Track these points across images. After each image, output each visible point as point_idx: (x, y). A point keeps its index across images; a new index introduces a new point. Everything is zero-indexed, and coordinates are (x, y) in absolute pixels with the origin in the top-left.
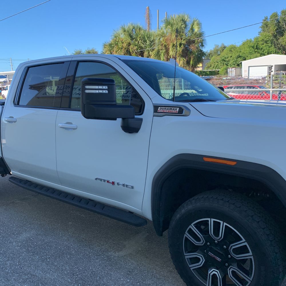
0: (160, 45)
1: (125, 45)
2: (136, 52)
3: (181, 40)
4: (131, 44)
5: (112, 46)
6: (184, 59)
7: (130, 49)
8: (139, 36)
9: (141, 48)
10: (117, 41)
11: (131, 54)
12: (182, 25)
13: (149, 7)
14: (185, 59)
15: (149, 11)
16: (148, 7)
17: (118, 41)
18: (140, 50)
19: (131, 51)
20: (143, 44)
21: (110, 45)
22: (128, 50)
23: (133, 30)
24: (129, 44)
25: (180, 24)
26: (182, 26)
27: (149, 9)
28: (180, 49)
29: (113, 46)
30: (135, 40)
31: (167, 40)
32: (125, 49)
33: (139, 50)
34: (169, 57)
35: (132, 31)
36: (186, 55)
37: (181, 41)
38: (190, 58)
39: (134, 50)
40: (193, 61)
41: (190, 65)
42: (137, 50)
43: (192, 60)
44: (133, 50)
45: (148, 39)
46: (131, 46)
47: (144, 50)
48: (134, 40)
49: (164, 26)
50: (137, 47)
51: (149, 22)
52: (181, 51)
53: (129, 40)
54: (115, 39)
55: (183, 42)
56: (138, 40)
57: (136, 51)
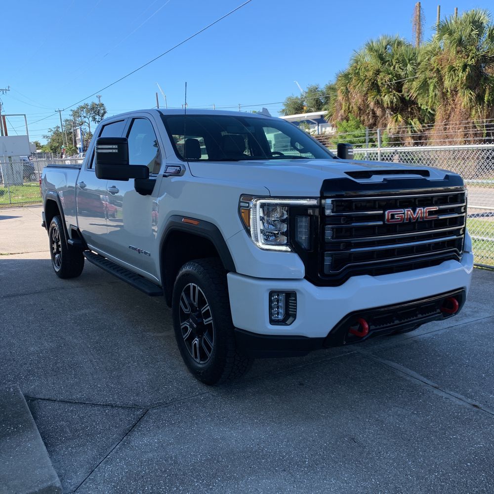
0: (428, 70)
1: (370, 74)
2: (388, 85)
3: (468, 58)
4: (381, 72)
5: (348, 77)
6: (472, 93)
7: (378, 80)
8: (396, 57)
9: (398, 76)
10: (358, 67)
11: (381, 88)
12: (472, 30)
13: (420, 3)
14: (475, 92)
15: (420, 11)
16: (418, 3)
17: (359, 69)
18: (395, 80)
19: (379, 84)
20: (403, 69)
21: (346, 76)
22: (374, 82)
23: (388, 46)
24: (378, 72)
25: (468, 30)
26: (474, 32)
27: (420, 6)
28: (462, 76)
29: (350, 76)
30: (389, 64)
31: (441, 60)
32: (370, 80)
33: (394, 82)
34: (444, 90)
35: (386, 48)
36: (476, 85)
37: (466, 60)
38: (484, 91)
39: (386, 82)
40: (490, 95)
41: (484, 102)
42: (391, 80)
43: (487, 92)
44: (384, 81)
45: (411, 62)
46: (382, 75)
47: (404, 81)
48: (387, 63)
49: (437, 36)
50: (390, 76)
51: (419, 29)
52: (465, 78)
53: (377, 64)
54: (355, 64)
55: (470, 63)
56: (394, 63)
57: (388, 83)
